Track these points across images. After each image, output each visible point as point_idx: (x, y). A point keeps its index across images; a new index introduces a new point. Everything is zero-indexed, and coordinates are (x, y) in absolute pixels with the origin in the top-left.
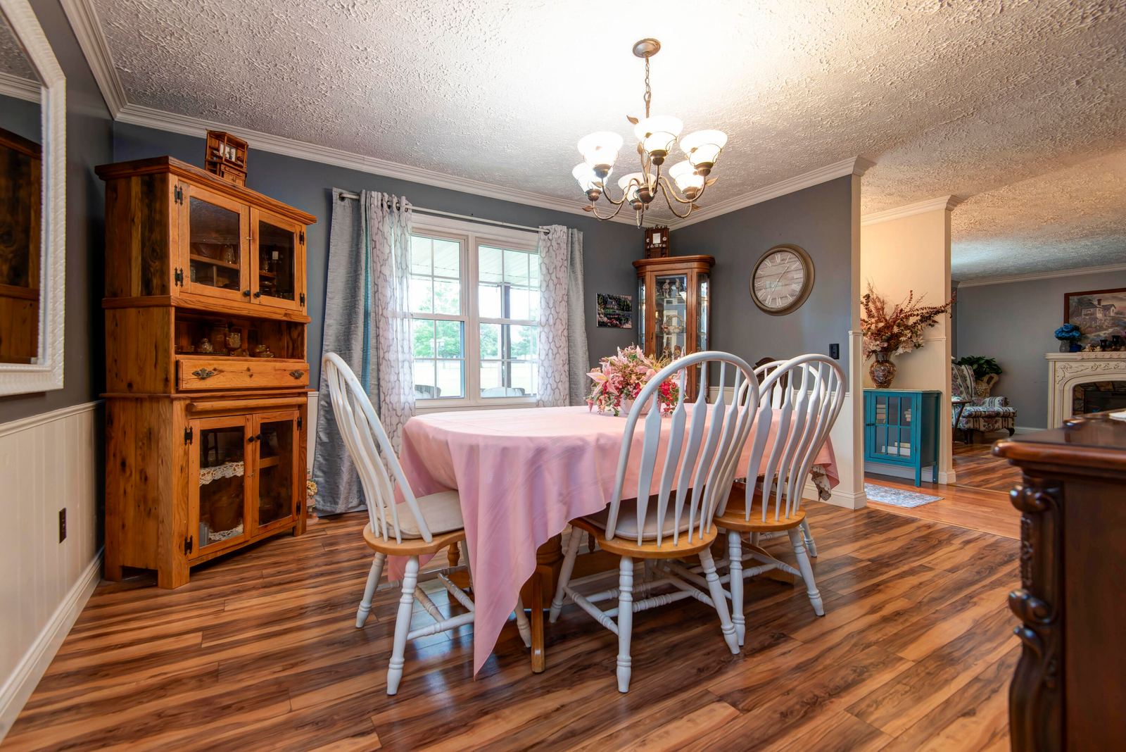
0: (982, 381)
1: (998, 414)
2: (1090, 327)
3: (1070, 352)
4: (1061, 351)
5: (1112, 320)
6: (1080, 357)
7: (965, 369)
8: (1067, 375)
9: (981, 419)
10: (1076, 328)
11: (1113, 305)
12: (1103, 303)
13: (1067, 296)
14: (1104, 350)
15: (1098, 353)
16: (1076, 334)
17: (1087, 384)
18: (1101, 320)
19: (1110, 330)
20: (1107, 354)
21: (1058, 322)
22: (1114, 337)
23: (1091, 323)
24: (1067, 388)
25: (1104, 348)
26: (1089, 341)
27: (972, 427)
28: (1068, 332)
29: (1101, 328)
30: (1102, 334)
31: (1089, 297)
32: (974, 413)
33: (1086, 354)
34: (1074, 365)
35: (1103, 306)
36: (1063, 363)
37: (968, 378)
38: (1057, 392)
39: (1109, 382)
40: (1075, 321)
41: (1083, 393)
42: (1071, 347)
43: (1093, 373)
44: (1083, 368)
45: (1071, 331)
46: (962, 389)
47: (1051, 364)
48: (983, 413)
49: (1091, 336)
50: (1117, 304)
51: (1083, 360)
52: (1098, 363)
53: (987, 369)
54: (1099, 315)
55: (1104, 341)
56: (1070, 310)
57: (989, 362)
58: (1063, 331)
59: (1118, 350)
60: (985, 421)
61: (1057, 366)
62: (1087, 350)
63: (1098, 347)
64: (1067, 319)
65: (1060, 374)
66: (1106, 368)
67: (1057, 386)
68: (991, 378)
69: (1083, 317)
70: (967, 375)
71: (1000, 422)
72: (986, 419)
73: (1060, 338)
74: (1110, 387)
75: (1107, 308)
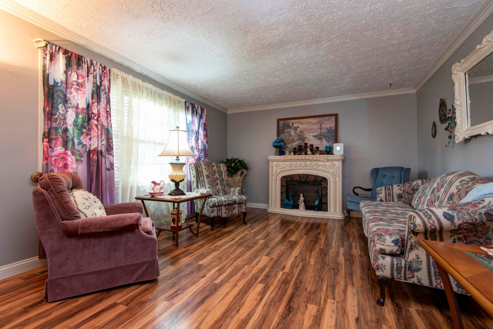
0: (236, 174)
1: (235, 202)
2: (289, 140)
3: (280, 155)
4: (275, 155)
5: (298, 136)
6: (283, 159)
7: (222, 166)
8: (278, 170)
9: (223, 207)
10: (282, 141)
11: (299, 127)
12: (295, 126)
13: (279, 120)
14: (295, 154)
15: (292, 156)
16: (282, 144)
17: (287, 176)
18: (293, 136)
19: (298, 142)
20: (297, 157)
21: (273, 137)
22: (299, 146)
23: (289, 137)
24: (278, 179)
25: (295, 153)
26: (288, 148)
27: (216, 215)
28: (278, 143)
29: (293, 141)
30: (294, 144)
31: (288, 121)
32: (217, 203)
33: (287, 156)
34: (281, 163)
35: (294, 127)
36: (276, 163)
37: (223, 173)
38: (273, 181)
39: (297, 174)
40: (282, 136)
41: (285, 182)
42: (280, 152)
43: (290, 169)
44: (285, 166)
45: (280, 142)
46: (218, 182)
47: (270, 163)
48: (224, 202)
49: (289, 146)
50: (301, 126)
51: (285, 161)
52: (292, 163)
53: (240, 167)
54: (293, 133)
55: (295, 149)
56: (280, 130)
57: (240, 162)
58: (276, 142)
59: (301, 154)
60: (226, 209)
61: (273, 165)
62: (287, 154)
63: (292, 152)
64: (278, 136)
65: (275, 169)
66: (296, 166)
67: (273, 177)
68: (242, 173)
69: (286, 134)
70: (223, 171)
71: (237, 208)
72: (226, 207)
73: (275, 147)
74: (298, 178)
75: (296, 129)
